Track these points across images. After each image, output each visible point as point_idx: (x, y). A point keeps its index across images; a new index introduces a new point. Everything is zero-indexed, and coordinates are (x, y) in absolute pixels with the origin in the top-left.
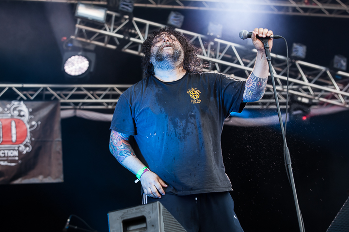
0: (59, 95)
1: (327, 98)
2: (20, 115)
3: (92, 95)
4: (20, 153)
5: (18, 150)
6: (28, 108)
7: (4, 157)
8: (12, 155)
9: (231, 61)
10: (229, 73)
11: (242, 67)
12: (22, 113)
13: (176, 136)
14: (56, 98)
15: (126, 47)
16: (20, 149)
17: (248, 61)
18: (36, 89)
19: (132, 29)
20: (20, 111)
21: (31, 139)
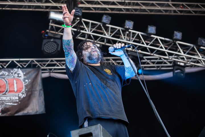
0: (40, 64)
1: (194, 62)
2: (18, 77)
3: (60, 64)
4: (19, 98)
5: (18, 96)
6: (23, 72)
7: (10, 100)
8: (15, 99)
9: (139, 42)
10: (138, 49)
11: (145, 46)
12: (20, 75)
13: (102, 86)
14: (39, 66)
15: (78, 36)
16: (19, 95)
17: (149, 42)
18: (27, 62)
19: (81, 26)
20: (18, 74)
21: (25, 90)
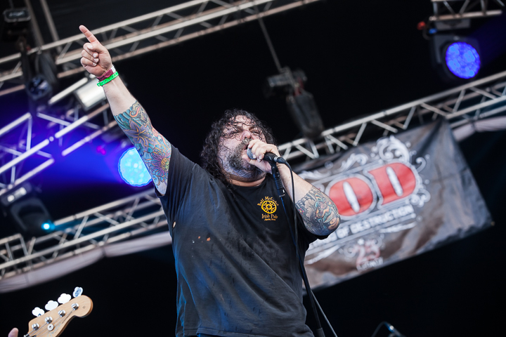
0: (442, 109)
2: (395, 157)
3: (491, 93)
4: (415, 207)
5: (411, 203)
6: (403, 142)
7: (394, 219)
8: (404, 214)
12: (398, 153)
14: (439, 116)
16: (413, 201)
18: (406, 113)
20: (393, 151)
21: (423, 183)
